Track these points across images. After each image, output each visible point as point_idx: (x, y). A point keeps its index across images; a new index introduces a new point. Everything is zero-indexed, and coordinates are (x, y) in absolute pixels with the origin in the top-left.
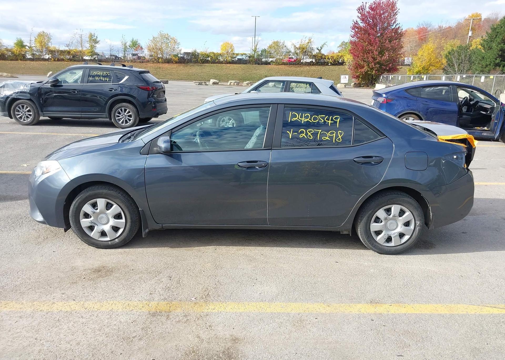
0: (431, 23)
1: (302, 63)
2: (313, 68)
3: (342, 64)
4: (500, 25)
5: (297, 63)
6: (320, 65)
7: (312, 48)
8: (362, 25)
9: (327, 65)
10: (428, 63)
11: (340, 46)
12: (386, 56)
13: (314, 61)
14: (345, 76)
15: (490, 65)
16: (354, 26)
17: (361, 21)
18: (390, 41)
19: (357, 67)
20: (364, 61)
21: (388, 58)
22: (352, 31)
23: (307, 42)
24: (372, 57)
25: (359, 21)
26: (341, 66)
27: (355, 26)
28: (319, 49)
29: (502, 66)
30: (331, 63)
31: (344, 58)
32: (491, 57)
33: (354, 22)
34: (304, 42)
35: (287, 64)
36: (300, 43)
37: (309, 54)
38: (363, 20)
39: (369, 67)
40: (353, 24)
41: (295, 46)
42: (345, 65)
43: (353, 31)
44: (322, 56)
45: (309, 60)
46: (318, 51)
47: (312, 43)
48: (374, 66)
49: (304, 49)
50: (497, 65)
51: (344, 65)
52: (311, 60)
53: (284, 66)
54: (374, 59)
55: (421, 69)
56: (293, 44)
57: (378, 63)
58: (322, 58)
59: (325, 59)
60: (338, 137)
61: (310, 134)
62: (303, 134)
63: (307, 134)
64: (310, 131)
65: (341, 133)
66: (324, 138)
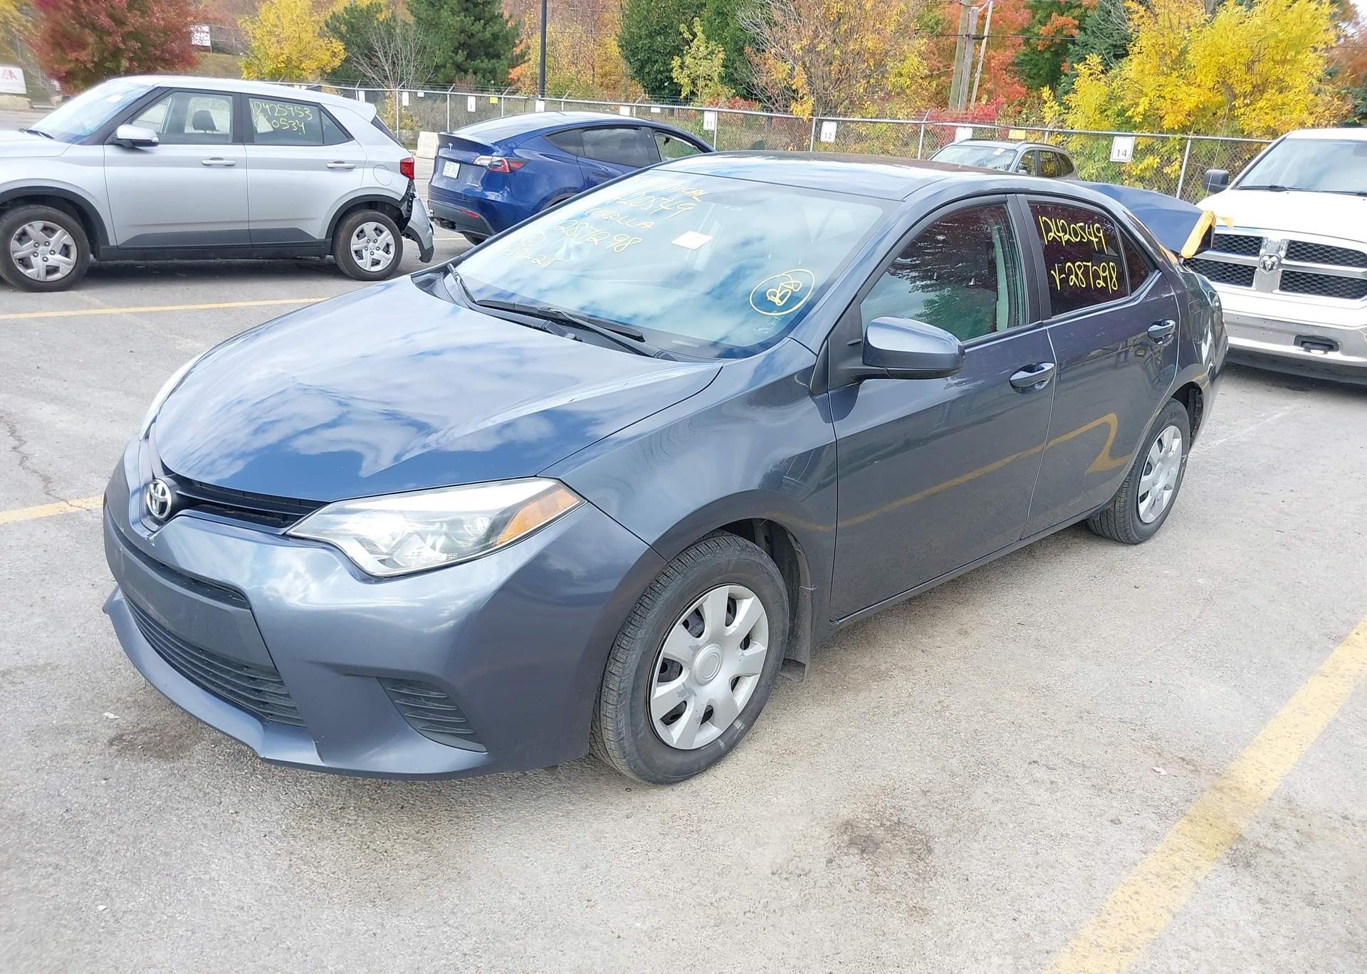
10: (297, 50)
14: (8, 69)
15: (445, 66)
32: (442, 46)
50: (462, 68)
55: (283, 65)
57: (133, 36)
60: (1114, 279)
61: (1080, 273)
62: (1073, 277)
63: (1077, 276)
64: (1079, 267)
65: (1113, 267)
66: (1099, 284)
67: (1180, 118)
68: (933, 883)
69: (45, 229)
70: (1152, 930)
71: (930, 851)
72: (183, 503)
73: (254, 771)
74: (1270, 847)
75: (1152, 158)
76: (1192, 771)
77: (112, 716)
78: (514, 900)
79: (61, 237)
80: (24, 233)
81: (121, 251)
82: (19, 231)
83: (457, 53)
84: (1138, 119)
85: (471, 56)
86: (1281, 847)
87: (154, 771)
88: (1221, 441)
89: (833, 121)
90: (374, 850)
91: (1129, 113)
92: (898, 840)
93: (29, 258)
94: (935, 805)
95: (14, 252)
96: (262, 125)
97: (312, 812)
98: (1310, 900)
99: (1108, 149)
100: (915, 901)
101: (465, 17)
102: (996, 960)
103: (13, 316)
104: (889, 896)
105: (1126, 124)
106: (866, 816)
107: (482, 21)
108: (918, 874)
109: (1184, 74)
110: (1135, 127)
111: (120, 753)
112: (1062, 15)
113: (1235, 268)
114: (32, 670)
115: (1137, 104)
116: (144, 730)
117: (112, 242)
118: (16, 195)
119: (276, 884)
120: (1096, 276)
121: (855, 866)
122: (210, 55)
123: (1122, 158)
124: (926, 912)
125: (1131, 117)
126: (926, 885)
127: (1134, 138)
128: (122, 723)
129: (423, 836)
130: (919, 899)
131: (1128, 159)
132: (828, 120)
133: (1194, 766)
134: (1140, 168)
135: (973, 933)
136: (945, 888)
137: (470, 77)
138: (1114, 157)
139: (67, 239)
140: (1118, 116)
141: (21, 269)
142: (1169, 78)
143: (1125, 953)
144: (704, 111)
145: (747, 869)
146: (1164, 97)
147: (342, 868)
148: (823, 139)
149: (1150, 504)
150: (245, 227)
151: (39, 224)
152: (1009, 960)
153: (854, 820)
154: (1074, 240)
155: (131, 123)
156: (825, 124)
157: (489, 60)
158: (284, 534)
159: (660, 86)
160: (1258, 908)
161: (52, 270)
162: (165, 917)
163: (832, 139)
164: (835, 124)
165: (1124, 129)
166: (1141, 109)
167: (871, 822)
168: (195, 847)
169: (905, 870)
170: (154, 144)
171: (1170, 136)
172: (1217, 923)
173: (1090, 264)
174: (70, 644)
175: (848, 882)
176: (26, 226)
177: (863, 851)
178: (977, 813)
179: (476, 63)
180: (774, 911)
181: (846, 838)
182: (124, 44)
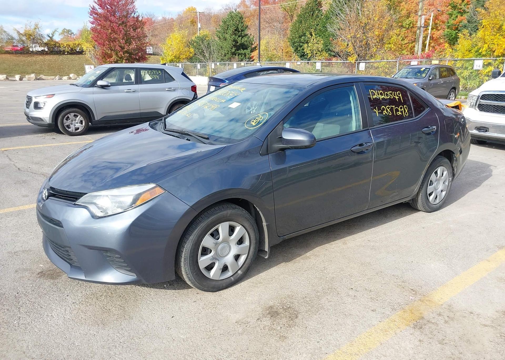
0: (154, 14)
1: (32, 52)
2: (47, 57)
3: (81, 52)
4: (229, 19)
5: (25, 51)
6: (55, 54)
7: (41, 34)
8: (100, 11)
9: (64, 54)
10: (178, 52)
11: (62, 33)
12: (133, 45)
13: (47, 50)
14: (89, 66)
15: (228, 54)
16: (91, 11)
17: (99, 7)
18: (134, 30)
19: (104, 56)
20: (112, 50)
21: (136, 47)
22: (90, 17)
23: (33, 28)
24: (119, 46)
25: (97, 7)
26: (80, 56)
27: (93, 12)
28: (51, 36)
29: (237, 54)
30: (68, 52)
31: (83, 47)
32: (227, 47)
33: (91, 7)
34: (29, 27)
35: (12, 53)
36: (24, 28)
37: (39, 41)
38: (100, 5)
39: (118, 57)
40: (90, 9)
41: (18, 32)
42: (86, 54)
43: (92, 17)
44: (55, 44)
45: (40, 49)
46: (49, 38)
47: (40, 29)
48: (123, 56)
49: (31, 35)
50: (234, 54)
51: (83, 54)
52: (43, 48)
53: (8, 55)
54: (122, 48)
55: (174, 58)
56: (16, 30)
57: (127, 52)
58: (55, 47)
59: (60, 47)
60: (406, 111)
61: (388, 110)
62: (385, 111)
63: (387, 111)
64: (388, 108)
65: (406, 108)
66: (398, 113)
67: (501, 51)
68: (293, 329)
69: (75, 116)
70: (370, 348)
71: (297, 317)
72: (50, 195)
73: (78, 283)
74: (433, 322)
75: (491, 67)
76: (413, 294)
77: (42, 266)
78: (144, 327)
79: (79, 118)
80: (68, 117)
81: (100, 121)
82: (66, 116)
83: (232, 49)
84: (484, 53)
85: (238, 49)
86: (438, 322)
87: (48, 283)
88: (486, 174)
89: (364, 62)
90: (106, 309)
91: (480, 51)
92: (287, 313)
93: (70, 125)
94: (306, 302)
95: (65, 123)
96: (148, 78)
97: (91, 297)
98: (441, 342)
99: (473, 65)
100: (283, 334)
101: (235, 36)
102: (304, 355)
103: (62, 144)
104: (275, 332)
105: (479, 55)
106: (278, 305)
107: (241, 37)
108: (289, 325)
109: (502, 34)
110: (483, 56)
111: (40, 277)
112: (462, 16)
113: (498, 107)
114: (23, 252)
115: (483, 47)
116: (50, 270)
117: (96, 119)
118: (66, 105)
119: (70, 318)
120: (397, 110)
121: (267, 322)
122: (152, 56)
123: (478, 68)
124: (285, 338)
125: (482, 52)
126: (290, 329)
127: (483, 60)
128: (44, 269)
129: (123, 305)
130: (285, 333)
131: (481, 68)
132: (362, 62)
133: (416, 292)
134: (486, 71)
135: (300, 346)
136: (297, 330)
137: (237, 57)
138: (475, 68)
139: (82, 118)
140: (476, 52)
141: (67, 129)
142: (495, 36)
143: (356, 356)
144: (316, 62)
145: (227, 320)
146: (494, 44)
147: (93, 314)
148: (360, 69)
149: (434, 197)
150: (139, 112)
151: (73, 114)
152: (310, 355)
153: (273, 306)
154: (386, 97)
155: (102, 80)
156: (361, 64)
157: (243, 50)
158: (74, 204)
159: (304, 54)
160: (418, 343)
161: (77, 129)
162: (33, 326)
163: (364, 69)
164: (365, 63)
165: (479, 57)
166: (484, 49)
167: (279, 307)
168: (51, 306)
169: (285, 323)
170: (109, 86)
171: (498, 58)
172: (398, 348)
173: (394, 106)
174: (38, 244)
175: (262, 327)
176: (69, 115)
177: (272, 316)
178: (321, 306)
179: (239, 51)
180: (231, 334)
181: (268, 312)
182: (124, 55)
